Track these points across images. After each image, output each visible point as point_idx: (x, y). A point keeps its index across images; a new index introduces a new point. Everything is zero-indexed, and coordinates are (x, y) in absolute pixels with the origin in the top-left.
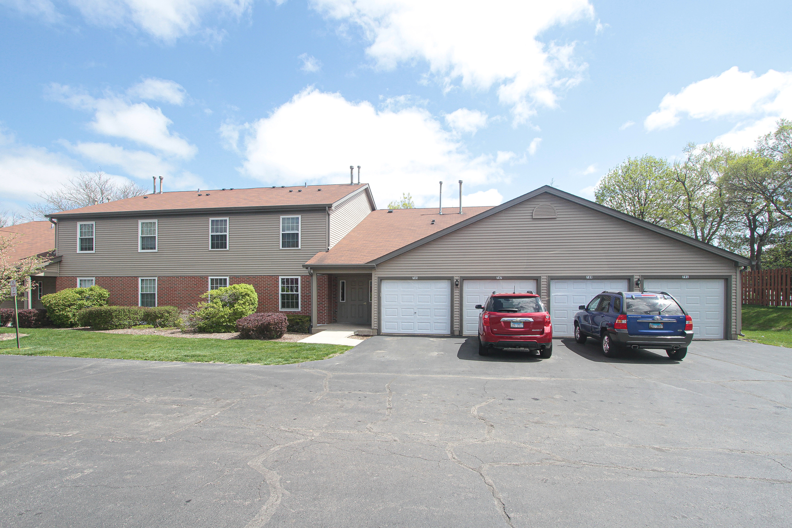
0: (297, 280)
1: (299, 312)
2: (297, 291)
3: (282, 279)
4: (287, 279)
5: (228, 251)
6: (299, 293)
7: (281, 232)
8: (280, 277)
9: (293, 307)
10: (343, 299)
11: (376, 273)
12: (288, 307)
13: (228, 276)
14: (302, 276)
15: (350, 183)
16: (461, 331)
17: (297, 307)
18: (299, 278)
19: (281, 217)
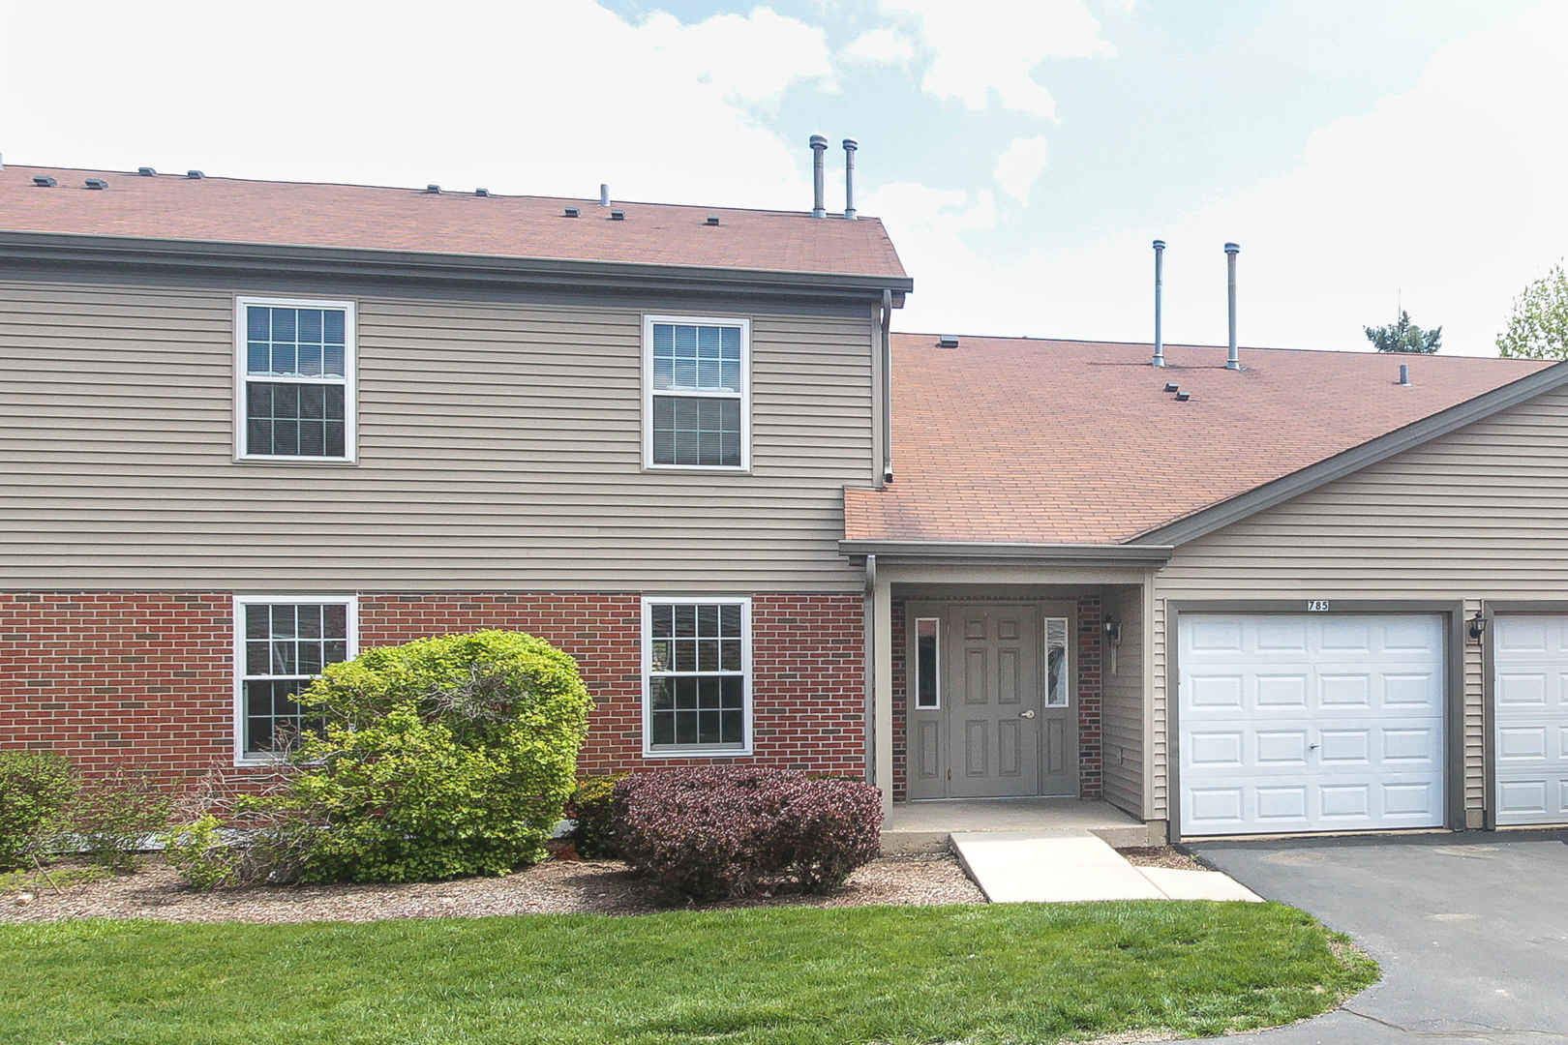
0: (733, 612)
1: (745, 761)
2: (733, 661)
3: (656, 608)
4: (685, 611)
5: (354, 468)
6: (747, 671)
7: (649, 392)
8: (642, 598)
9: (710, 737)
10: (928, 698)
11: (1159, 583)
12: (687, 737)
13: (352, 592)
14: (757, 597)
15: (809, 208)
16: (1488, 814)
17: (735, 734)
18: (746, 605)
19: (650, 320)
